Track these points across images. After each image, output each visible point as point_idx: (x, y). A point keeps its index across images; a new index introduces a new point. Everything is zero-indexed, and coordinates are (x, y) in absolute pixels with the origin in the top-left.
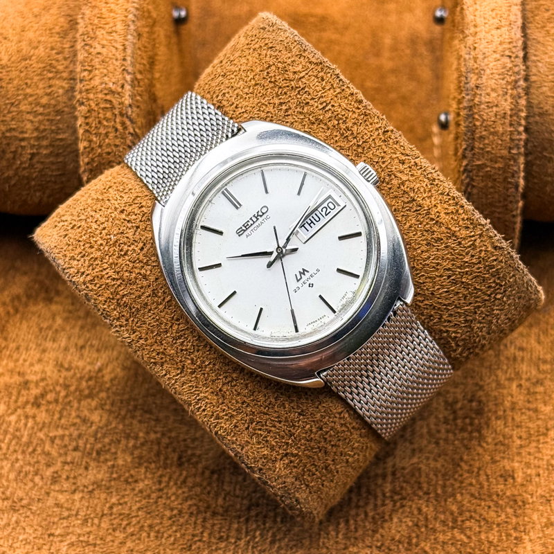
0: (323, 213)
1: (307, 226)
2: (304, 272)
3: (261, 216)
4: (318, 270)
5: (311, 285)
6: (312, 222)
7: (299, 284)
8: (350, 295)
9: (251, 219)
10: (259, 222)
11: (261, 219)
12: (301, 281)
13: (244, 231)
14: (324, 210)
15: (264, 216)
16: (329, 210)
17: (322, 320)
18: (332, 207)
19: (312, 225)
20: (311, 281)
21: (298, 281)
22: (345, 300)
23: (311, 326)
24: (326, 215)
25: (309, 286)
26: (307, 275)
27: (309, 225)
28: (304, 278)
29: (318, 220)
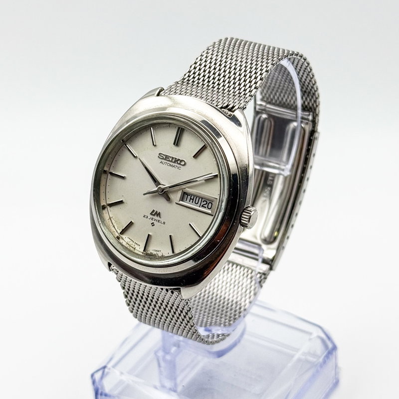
0: (203, 203)
1: (189, 197)
2: (158, 214)
3: (178, 163)
4: (164, 223)
5: (153, 224)
6: (193, 200)
7: (150, 216)
8: (160, 254)
9: (173, 158)
10: (173, 164)
11: (176, 164)
12: (152, 217)
14: (205, 203)
15: (179, 166)
16: (206, 206)
17: (136, 245)
18: (210, 207)
19: (191, 200)
20: (155, 222)
21: (151, 214)
22: (155, 253)
23: (130, 240)
24: (202, 206)
25: (152, 224)
26: (158, 218)
27: (191, 199)
28: (155, 217)
29: (196, 202)
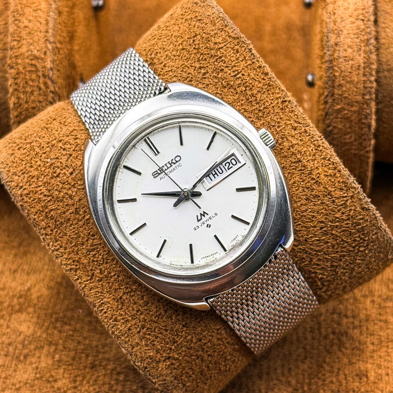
0: (226, 168)
1: (211, 176)
2: (204, 214)
3: (174, 163)
4: (216, 214)
5: (209, 226)
6: (216, 173)
7: (199, 224)
8: (240, 238)
9: (166, 165)
10: (172, 168)
11: (174, 166)
12: (201, 222)
13: (159, 174)
14: (228, 164)
16: (231, 165)
17: (215, 256)
18: (234, 163)
19: (216, 176)
20: (209, 223)
21: (198, 221)
22: (235, 242)
23: (205, 259)
24: (228, 169)
25: (207, 227)
26: (207, 217)
27: (214, 175)
28: (204, 219)
29: (221, 172)
